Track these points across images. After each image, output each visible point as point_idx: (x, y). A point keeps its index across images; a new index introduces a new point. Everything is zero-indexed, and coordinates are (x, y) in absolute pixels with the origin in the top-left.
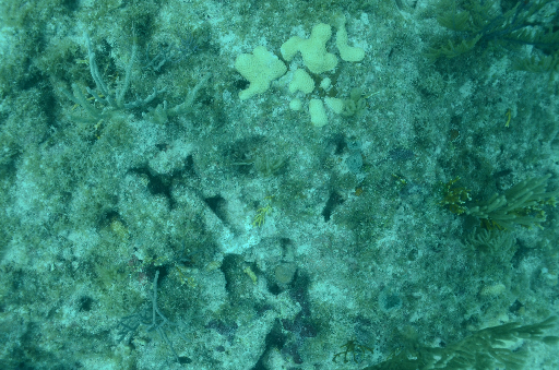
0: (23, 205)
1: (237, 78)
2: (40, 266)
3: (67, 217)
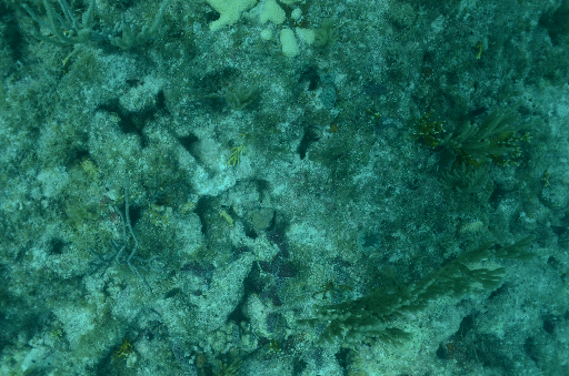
1: (208, 10)
2: (8, 206)
3: (34, 154)
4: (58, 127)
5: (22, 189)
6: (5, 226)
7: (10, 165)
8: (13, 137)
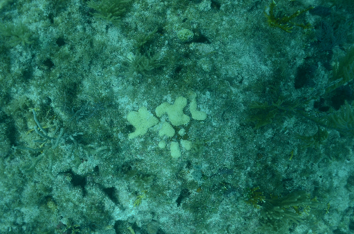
1: (128, 124)
2: (2, 228)
3: (20, 201)
4: (35, 186)
5: (11, 219)
7: (5, 206)
8: (7, 193)
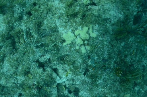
0: (5, 69)
1: (63, 39)
2: (9, 85)
3: (17, 73)
4: (23, 67)
5: (13, 81)
6: (8, 91)
7: (10, 75)
8: (11, 69)
